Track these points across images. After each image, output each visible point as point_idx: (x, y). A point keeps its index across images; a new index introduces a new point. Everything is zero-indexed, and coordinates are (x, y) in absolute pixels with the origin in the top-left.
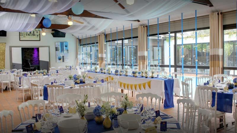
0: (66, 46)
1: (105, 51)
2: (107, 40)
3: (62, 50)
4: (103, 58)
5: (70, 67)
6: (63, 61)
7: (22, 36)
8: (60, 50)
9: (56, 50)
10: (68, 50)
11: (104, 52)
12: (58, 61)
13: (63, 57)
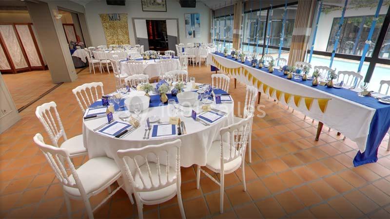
0: (197, 19)
1: (243, 26)
2: (246, 11)
3: (193, 24)
4: (238, 35)
5: (199, 44)
6: (194, 36)
7: (145, 5)
8: (190, 24)
9: (186, 24)
10: (199, 24)
11: (240, 27)
12: (188, 36)
13: (194, 31)
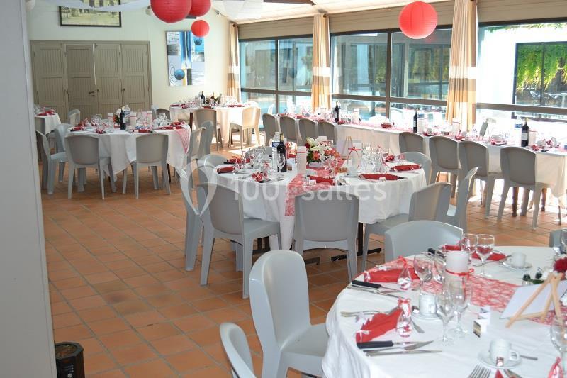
0: (198, 43)
2: (334, 31)
3: (187, 53)
6: (190, 83)
7: (68, 13)
8: (180, 53)
9: (168, 54)
10: (203, 54)
12: (174, 82)
13: (189, 71)
